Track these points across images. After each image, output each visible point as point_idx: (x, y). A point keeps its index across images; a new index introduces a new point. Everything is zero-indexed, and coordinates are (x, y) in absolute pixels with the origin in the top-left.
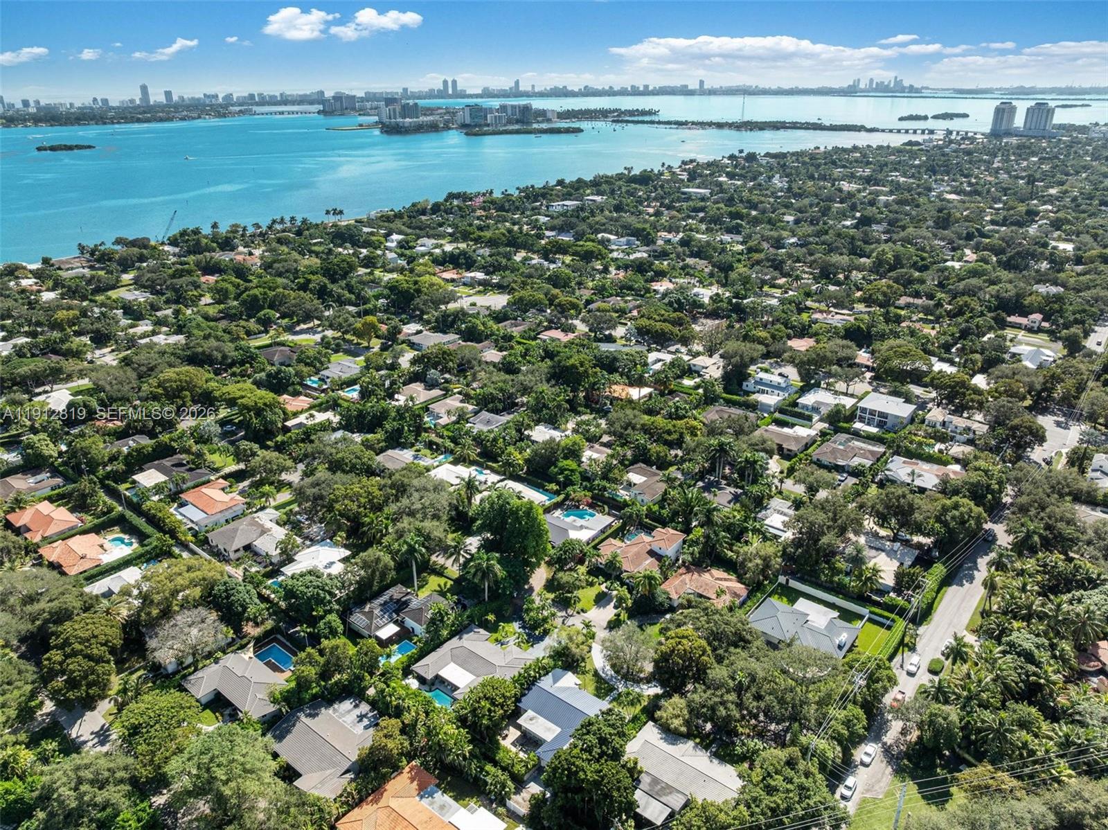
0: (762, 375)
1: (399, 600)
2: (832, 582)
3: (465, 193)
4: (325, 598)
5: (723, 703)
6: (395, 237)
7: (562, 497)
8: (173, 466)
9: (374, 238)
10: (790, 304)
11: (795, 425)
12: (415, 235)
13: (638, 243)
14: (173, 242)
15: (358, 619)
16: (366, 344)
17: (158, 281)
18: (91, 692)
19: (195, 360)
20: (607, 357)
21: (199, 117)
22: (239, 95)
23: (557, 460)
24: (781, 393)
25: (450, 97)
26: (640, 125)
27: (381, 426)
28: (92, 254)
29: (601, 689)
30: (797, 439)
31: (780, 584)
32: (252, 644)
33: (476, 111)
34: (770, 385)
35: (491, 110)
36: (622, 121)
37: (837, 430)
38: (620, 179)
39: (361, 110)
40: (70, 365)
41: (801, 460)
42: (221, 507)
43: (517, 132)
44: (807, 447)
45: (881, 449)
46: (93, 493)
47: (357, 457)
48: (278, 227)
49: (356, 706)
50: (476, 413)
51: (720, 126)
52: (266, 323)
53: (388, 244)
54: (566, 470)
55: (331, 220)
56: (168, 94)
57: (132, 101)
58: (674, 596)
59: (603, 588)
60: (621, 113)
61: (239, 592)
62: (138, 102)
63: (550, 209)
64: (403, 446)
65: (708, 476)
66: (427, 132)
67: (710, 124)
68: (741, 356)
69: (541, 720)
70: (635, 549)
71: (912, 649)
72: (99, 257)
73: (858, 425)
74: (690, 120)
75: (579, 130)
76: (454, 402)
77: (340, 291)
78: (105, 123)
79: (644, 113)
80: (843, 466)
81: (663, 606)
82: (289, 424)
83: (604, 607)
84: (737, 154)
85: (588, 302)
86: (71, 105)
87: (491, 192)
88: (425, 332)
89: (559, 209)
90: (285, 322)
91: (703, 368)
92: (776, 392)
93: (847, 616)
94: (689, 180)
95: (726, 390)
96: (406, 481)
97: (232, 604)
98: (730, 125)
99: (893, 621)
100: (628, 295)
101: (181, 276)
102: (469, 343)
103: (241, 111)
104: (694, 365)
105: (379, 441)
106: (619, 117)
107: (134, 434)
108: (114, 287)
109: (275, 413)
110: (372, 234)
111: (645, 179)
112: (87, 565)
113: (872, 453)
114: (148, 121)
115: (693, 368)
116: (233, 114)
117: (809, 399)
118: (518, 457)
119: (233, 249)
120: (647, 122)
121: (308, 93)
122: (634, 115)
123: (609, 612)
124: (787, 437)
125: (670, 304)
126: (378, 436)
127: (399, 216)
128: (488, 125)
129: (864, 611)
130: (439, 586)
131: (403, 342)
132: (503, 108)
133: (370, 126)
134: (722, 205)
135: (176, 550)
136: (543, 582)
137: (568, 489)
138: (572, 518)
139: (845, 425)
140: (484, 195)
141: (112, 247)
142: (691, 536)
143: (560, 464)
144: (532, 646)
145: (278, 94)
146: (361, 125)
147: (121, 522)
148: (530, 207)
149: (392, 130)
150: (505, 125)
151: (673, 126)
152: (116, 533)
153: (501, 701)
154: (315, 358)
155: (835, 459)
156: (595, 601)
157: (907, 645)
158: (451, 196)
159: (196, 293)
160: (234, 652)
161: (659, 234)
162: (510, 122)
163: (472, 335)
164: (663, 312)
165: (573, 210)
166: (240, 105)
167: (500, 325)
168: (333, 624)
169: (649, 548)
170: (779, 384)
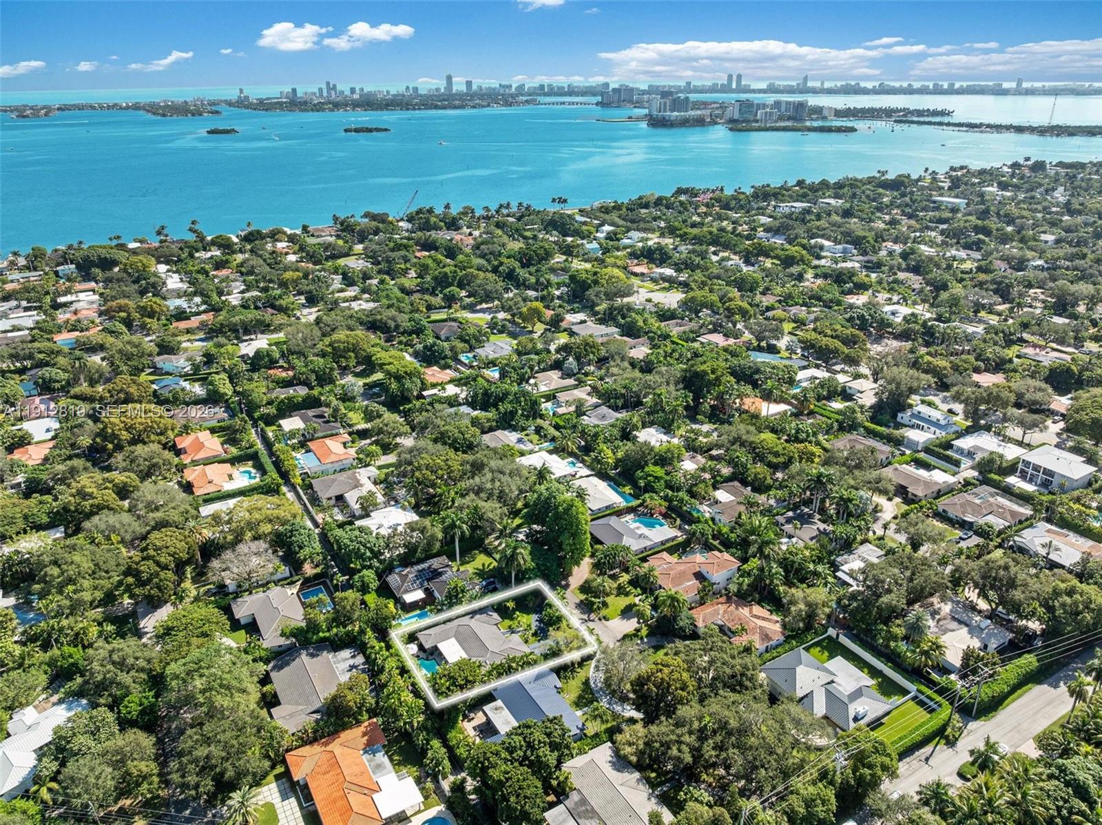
0: (924, 410)
1: (435, 570)
2: (888, 646)
3: (693, 189)
4: (365, 554)
5: (680, 742)
6: (607, 228)
7: (639, 502)
8: (314, 416)
9: (584, 228)
10: (996, 334)
11: (935, 468)
12: (626, 227)
13: (855, 252)
14: (410, 219)
15: (393, 580)
16: (530, 329)
17: (379, 253)
18: (152, 592)
19: (373, 326)
20: (750, 367)
21: (489, 106)
22: (530, 85)
23: (646, 464)
24: (938, 431)
25: (733, 91)
26: (926, 126)
27: (496, 406)
28: (342, 224)
29: (584, 698)
30: (927, 484)
31: (829, 637)
32: (300, 582)
33: (746, 106)
34: (928, 421)
35: (764, 106)
36: (905, 122)
37: (985, 481)
38: (870, 183)
39: (637, 102)
40: (280, 319)
41: (921, 507)
42: (333, 458)
43: (785, 129)
44: (939, 495)
45: (1026, 511)
46: (243, 430)
47: (461, 432)
48: (505, 211)
49: (353, 657)
50: (596, 406)
51: (1020, 129)
52: (450, 301)
53: (598, 235)
54: (650, 475)
55: (553, 208)
56: (469, 84)
57: (438, 90)
58: (700, 624)
59: (637, 600)
60: (907, 112)
61: (300, 534)
62: (442, 91)
63: (777, 210)
64: (514, 429)
65: (803, 508)
66: (693, 126)
67: (1009, 128)
68: (898, 384)
69: (506, 712)
70: (682, 568)
71: (951, 743)
72: (346, 228)
73: (1012, 480)
74: (986, 122)
75: (853, 130)
76: (581, 394)
77: (527, 275)
78: (408, 109)
79: (935, 113)
80: (971, 523)
81: (684, 631)
82: (425, 393)
83: (629, 619)
84: (1021, 161)
85: (768, 309)
86: (388, 92)
87: (722, 190)
88: (589, 323)
89: (787, 210)
90: (468, 300)
91: (859, 392)
92: (933, 429)
93: (888, 688)
94: (950, 188)
95: (873, 419)
96: (485, 460)
97: (291, 544)
98: (1032, 130)
99: (940, 706)
100: (815, 306)
101: (399, 250)
102: (625, 338)
103: (527, 101)
104: (850, 388)
105: (489, 420)
106: (904, 117)
107: (297, 385)
108: (347, 255)
109: (412, 382)
110: (585, 223)
111: (898, 184)
112: (211, 489)
113: (1013, 513)
114: (444, 108)
115: (849, 391)
116: (518, 103)
117: (966, 443)
118: (609, 456)
119: (458, 228)
120: (934, 124)
121: (594, 85)
122: (923, 116)
123: (631, 625)
124: (917, 480)
125: (850, 320)
126: (490, 415)
127: (617, 207)
128: (757, 121)
129: (912, 687)
130: (483, 565)
131: (565, 330)
132: (777, 104)
133: (639, 119)
134: (972, 218)
135: (284, 489)
136: (581, 582)
137: (647, 495)
138: (638, 524)
139: (996, 477)
140: (713, 191)
141: (360, 220)
142: (745, 566)
143: (647, 469)
144: (539, 641)
145: (566, 86)
146: (630, 118)
147: (254, 457)
148: (756, 206)
149: (657, 123)
150: (776, 121)
151: (964, 129)
152: (249, 466)
153: (462, 682)
154: (474, 336)
155: (963, 513)
156: (622, 611)
157: (947, 738)
158: (680, 191)
159: (403, 266)
160: (282, 586)
161: (884, 244)
162: (781, 118)
163: (631, 331)
164: (838, 327)
165: (800, 213)
166: (529, 95)
167: (663, 324)
168: (366, 578)
169: (698, 569)
170: (938, 420)
